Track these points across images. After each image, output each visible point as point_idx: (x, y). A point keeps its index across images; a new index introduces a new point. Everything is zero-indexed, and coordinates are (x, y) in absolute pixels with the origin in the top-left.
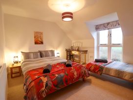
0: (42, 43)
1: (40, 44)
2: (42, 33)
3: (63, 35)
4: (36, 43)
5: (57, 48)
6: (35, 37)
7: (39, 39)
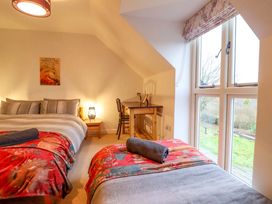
0: (57, 82)
1: (51, 84)
2: (57, 61)
3: (116, 64)
4: (44, 82)
5: (94, 96)
6: (41, 70)
7: (51, 74)
